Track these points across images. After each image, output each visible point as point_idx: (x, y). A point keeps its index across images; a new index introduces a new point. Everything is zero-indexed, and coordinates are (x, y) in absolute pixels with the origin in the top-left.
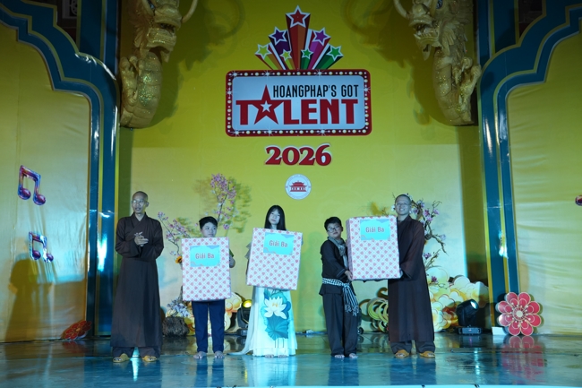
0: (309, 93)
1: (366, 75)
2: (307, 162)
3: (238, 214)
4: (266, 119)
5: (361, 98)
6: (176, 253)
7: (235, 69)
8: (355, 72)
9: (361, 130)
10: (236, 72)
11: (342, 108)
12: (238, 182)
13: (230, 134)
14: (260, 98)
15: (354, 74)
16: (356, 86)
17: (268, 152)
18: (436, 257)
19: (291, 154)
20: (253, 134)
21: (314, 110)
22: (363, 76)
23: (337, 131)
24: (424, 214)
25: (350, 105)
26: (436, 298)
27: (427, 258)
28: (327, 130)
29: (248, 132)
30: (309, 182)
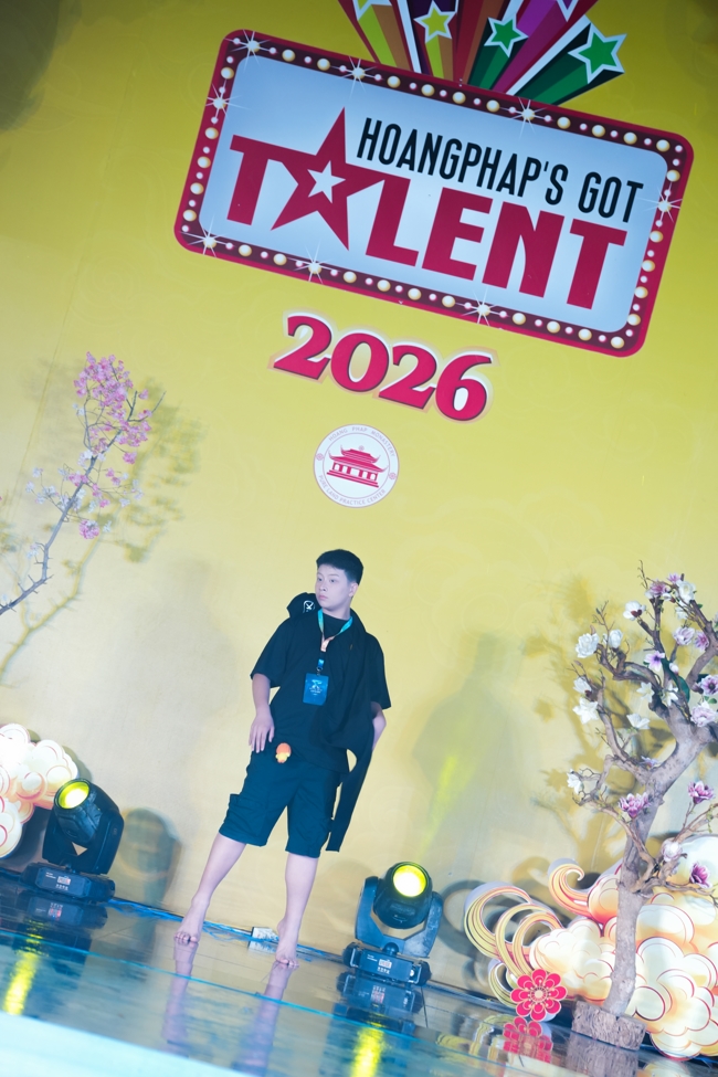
0: (473, 173)
1: (681, 156)
2: (404, 394)
3: (140, 502)
4: (315, 220)
5: (640, 231)
7: (255, 29)
8: (646, 137)
9: (610, 336)
10: (258, 37)
11: (568, 249)
12: (168, 401)
13: (186, 241)
14: (312, 146)
15: (639, 144)
16: (635, 186)
17: (292, 332)
19: (362, 355)
21: (475, 234)
22: (668, 156)
23: (530, 318)
25: (597, 242)
26: (702, 943)
27: (696, 800)
28: (499, 309)
29: (245, 251)
30: (394, 460)
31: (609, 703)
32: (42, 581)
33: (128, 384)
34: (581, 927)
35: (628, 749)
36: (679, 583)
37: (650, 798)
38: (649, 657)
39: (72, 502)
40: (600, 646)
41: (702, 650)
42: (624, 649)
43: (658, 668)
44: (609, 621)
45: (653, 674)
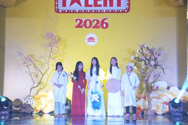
2: (95, 27)
3: (60, 53)
6: (28, 72)
9: (125, 10)
12: (61, 37)
13: (57, 12)
17: (76, 22)
18: (159, 76)
19: (88, 23)
20: (69, 12)
23: (112, 10)
24: (154, 53)
26: (160, 97)
27: (155, 76)
28: (107, 10)
29: (66, 11)
30: (97, 37)
31: (138, 66)
32: (49, 69)
33: (54, 36)
34: (142, 99)
35: (143, 72)
36: (144, 45)
37: (148, 78)
38: (142, 57)
39: (50, 55)
40: (135, 57)
41: (150, 54)
42: (138, 57)
43: (144, 58)
44: (135, 53)
45: (144, 59)
